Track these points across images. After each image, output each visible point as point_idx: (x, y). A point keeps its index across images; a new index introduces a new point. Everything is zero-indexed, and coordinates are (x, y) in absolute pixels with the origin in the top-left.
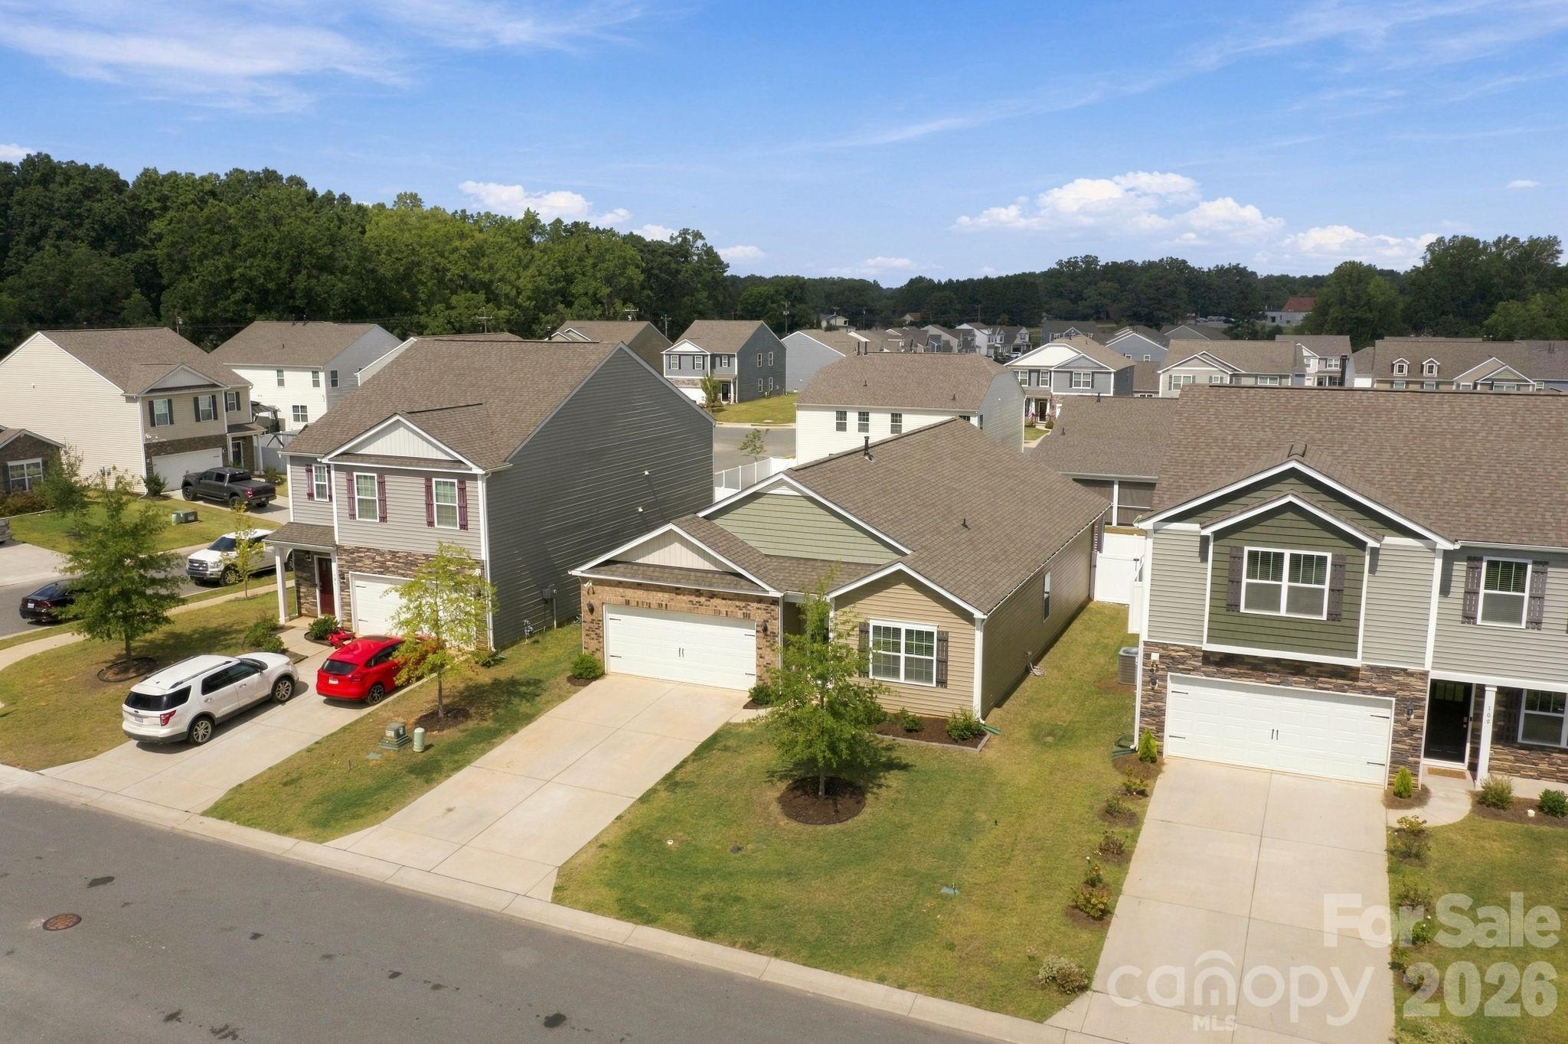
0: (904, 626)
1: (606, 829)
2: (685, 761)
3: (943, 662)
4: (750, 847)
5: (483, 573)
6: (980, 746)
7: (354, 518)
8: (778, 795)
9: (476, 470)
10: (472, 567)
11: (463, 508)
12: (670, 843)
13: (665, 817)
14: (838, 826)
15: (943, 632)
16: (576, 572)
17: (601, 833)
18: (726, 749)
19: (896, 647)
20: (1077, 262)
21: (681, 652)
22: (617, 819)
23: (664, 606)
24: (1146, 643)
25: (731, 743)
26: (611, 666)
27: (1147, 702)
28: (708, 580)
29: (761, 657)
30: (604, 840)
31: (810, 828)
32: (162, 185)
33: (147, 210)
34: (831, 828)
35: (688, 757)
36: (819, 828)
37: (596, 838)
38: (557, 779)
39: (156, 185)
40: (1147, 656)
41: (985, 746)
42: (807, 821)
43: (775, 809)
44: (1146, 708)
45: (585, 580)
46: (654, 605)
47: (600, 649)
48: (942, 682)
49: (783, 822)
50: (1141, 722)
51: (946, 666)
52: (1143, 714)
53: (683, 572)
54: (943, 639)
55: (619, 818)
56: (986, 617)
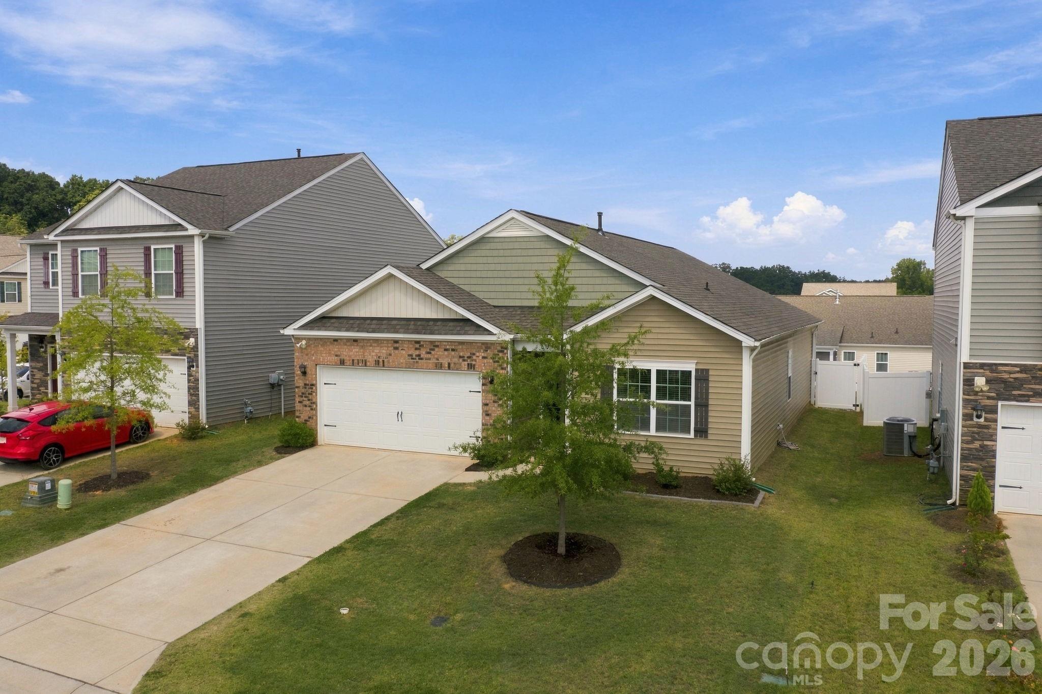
0: (654, 366)
1: (260, 593)
2: (387, 519)
3: (703, 405)
4: (459, 617)
5: (196, 342)
6: (757, 503)
7: (78, 296)
8: (502, 552)
9: (192, 230)
10: (187, 337)
11: (180, 273)
12: (345, 611)
13: (345, 580)
14: (587, 589)
15: (702, 370)
16: (288, 331)
17: (250, 599)
18: (441, 506)
19: (646, 391)
20: (716, 267)
21: (400, 415)
22: (279, 581)
23: (381, 363)
24: (966, 366)
25: (449, 500)
26: (323, 434)
27: (971, 442)
28: (428, 328)
29: (487, 415)
30: (252, 608)
31: (548, 592)
32: (85, 186)
33: (72, 202)
34: (576, 591)
35: (392, 515)
36: (559, 592)
37: (241, 605)
38: (218, 538)
39: (80, 186)
40: (969, 382)
41: (762, 503)
42: (541, 583)
43: (498, 570)
44: (969, 449)
45: (299, 339)
46: (371, 359)
47: (313, 417)
48: (702, 432)
49: (509, 585)
50: (962, 468)
51: (707, 412)
52: (964, 458)
53: (403, 322)
54: (703, 376)
55: (283, 580)
56: (757, 344)
